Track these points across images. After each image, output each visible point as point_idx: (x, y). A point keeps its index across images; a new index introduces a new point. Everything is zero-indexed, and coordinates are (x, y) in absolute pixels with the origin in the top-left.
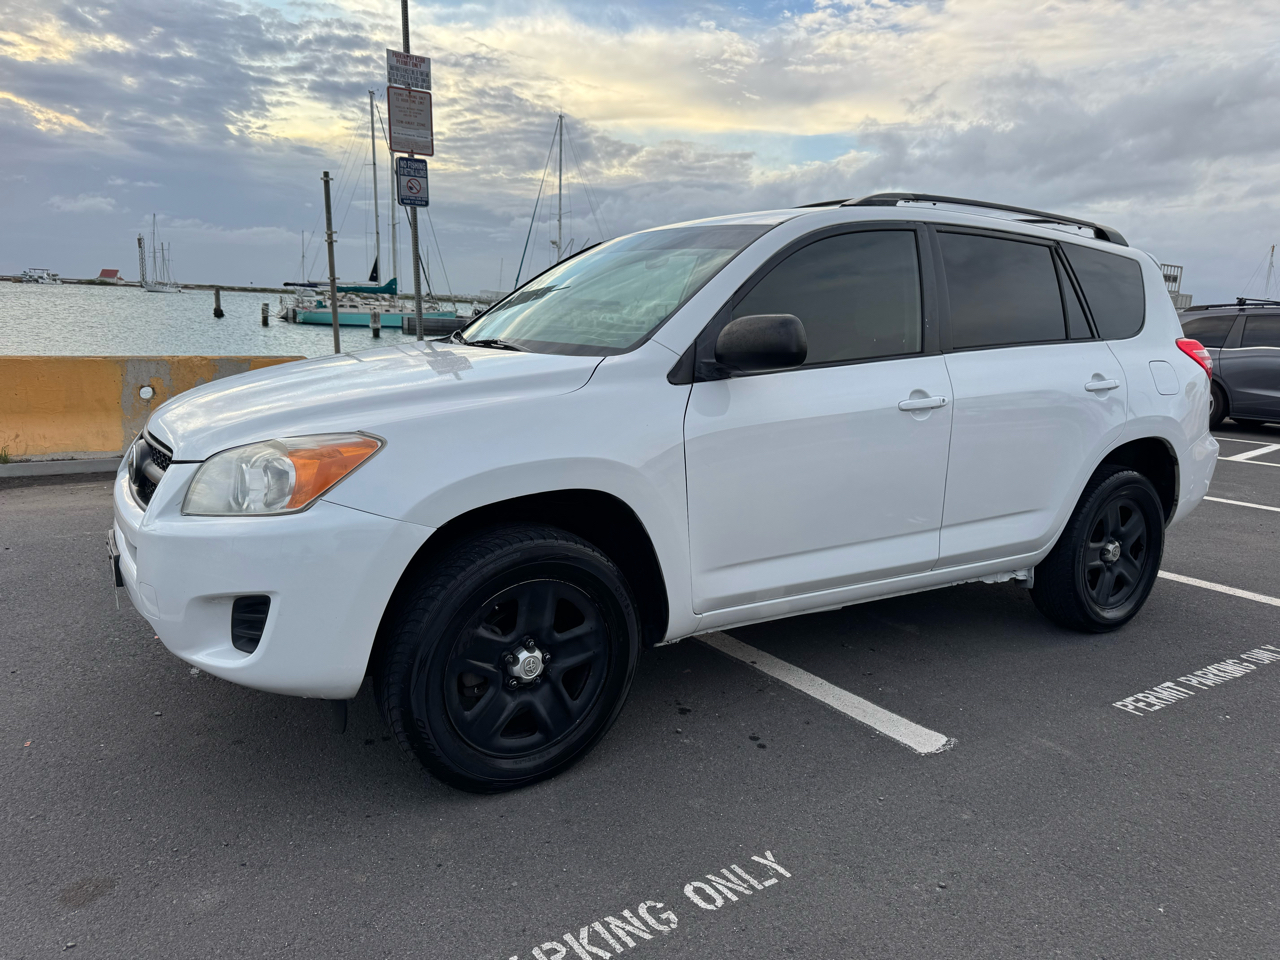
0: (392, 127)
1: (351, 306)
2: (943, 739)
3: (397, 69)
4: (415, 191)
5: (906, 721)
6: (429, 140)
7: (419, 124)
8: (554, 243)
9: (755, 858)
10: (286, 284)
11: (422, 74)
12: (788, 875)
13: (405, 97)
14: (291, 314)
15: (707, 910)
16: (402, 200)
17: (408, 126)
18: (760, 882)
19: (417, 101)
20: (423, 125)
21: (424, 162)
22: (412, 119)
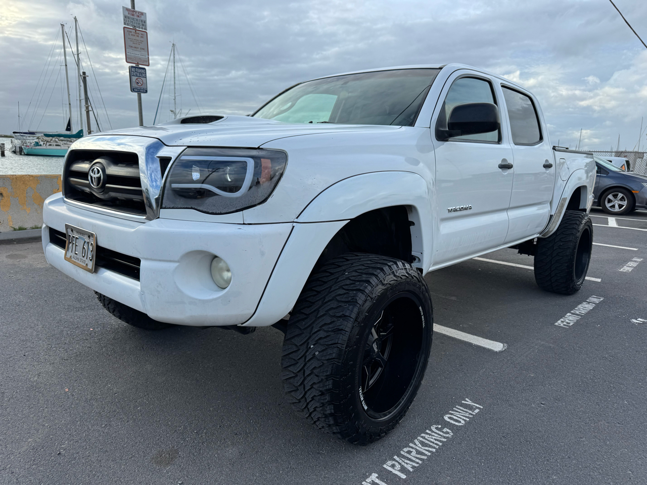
0: (127, 50)
1: (56, 145)
2: (502, 345)
3: (129, 18)
4: (140, 84)
5: (481, 338)
6: (147, 57)
7: (141, 49)
8: (172, 111)
9: (463, 402)
10: (14, 133)
11: (142, 21)
12: (482, 407)
13: (133, 33)
14: (18, 150)
15: (460, 426)
16: (133, 89)
17: (135, 49)
18: (473, 412)
19: (140, 35)
20: (143, 49)
21: (144, 69)
22: (137, 46)
